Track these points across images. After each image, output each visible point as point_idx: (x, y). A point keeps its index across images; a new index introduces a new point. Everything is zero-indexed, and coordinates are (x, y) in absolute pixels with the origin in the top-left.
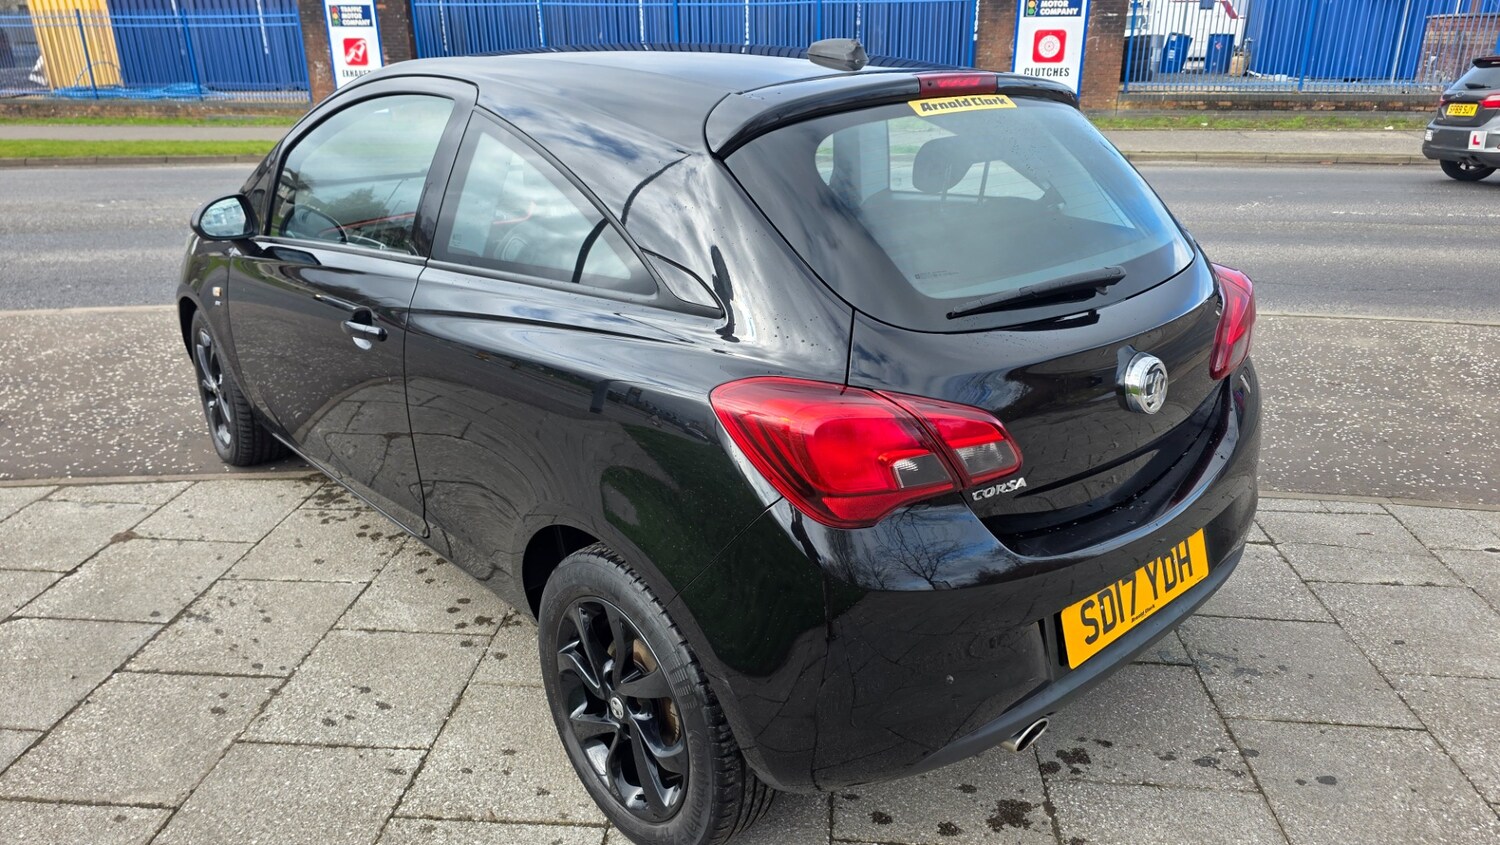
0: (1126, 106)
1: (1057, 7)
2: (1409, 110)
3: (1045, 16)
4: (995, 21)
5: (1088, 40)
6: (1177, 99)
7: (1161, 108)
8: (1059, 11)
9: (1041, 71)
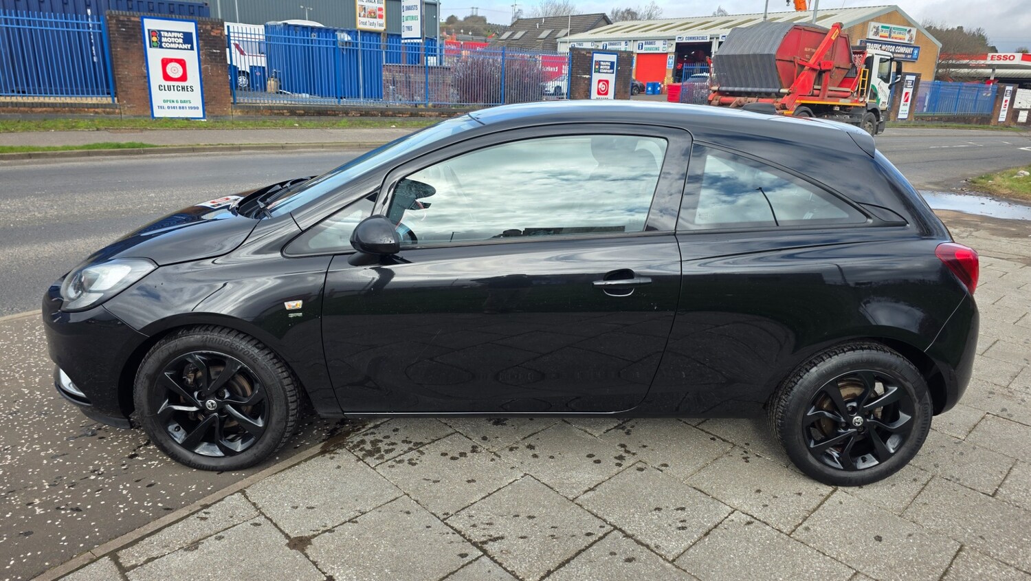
0: (238, 113)
1: (175, 43)
2: (395, 116)
3: (167, 48)
4: (127, 49)
5: (202, 67)
6: (271, 108)
7: (262, 115)
8: (177, 46)
9: (172, 87)
